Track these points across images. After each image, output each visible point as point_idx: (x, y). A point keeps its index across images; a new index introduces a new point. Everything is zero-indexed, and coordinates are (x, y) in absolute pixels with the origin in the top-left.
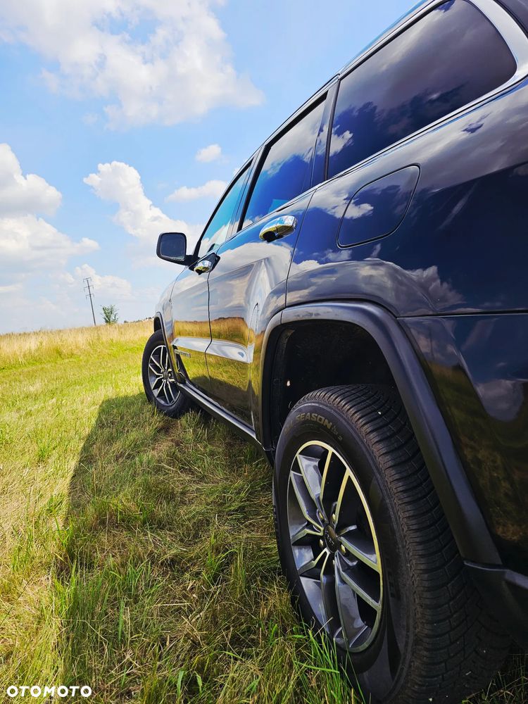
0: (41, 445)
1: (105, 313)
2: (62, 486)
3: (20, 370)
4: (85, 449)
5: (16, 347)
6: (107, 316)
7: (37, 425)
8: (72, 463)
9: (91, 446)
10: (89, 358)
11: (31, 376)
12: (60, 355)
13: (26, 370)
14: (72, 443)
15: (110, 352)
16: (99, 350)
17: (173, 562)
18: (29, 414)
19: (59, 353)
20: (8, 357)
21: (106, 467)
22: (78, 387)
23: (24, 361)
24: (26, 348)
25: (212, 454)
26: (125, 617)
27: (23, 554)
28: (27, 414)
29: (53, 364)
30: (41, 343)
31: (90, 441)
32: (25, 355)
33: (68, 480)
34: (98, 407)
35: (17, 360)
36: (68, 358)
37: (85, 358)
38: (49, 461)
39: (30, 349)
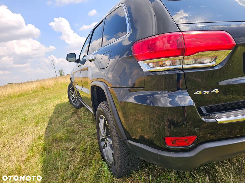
0: (36, 120)
1: (60, 72)
2: (43, 132)
3: (30, 95)
4: (50, 120)
5: (28, 87)
6: (60, 73)
7: (35, 114)
8: (46, 125)
9: (52, 119)
10: (54, 89)
11: (34, 97)
12: (44, 89)
13: (32, 95)
14: (46, 119)
15: (61, 86)
16: (57, 86)
17: (73, 149)
18: (33, 111)
19: (44, 88)
20: (26, 91)
21: (56, 125)
22: (49, 100)
23: (31, 92)
24: (32, 87)
25: (88, 119)
26: (58, 163)
27: (32, 150)
28: (32, 111)
29: (42, 92)
30: (37, 85)
31: (51, 118)
32: (32, 90)
33: (45, 130)
34: (54, 107)
35: (29, 92)
36: (47, 90)
37: (53, 89)
38: (39, 125)
39: (33, 88)
